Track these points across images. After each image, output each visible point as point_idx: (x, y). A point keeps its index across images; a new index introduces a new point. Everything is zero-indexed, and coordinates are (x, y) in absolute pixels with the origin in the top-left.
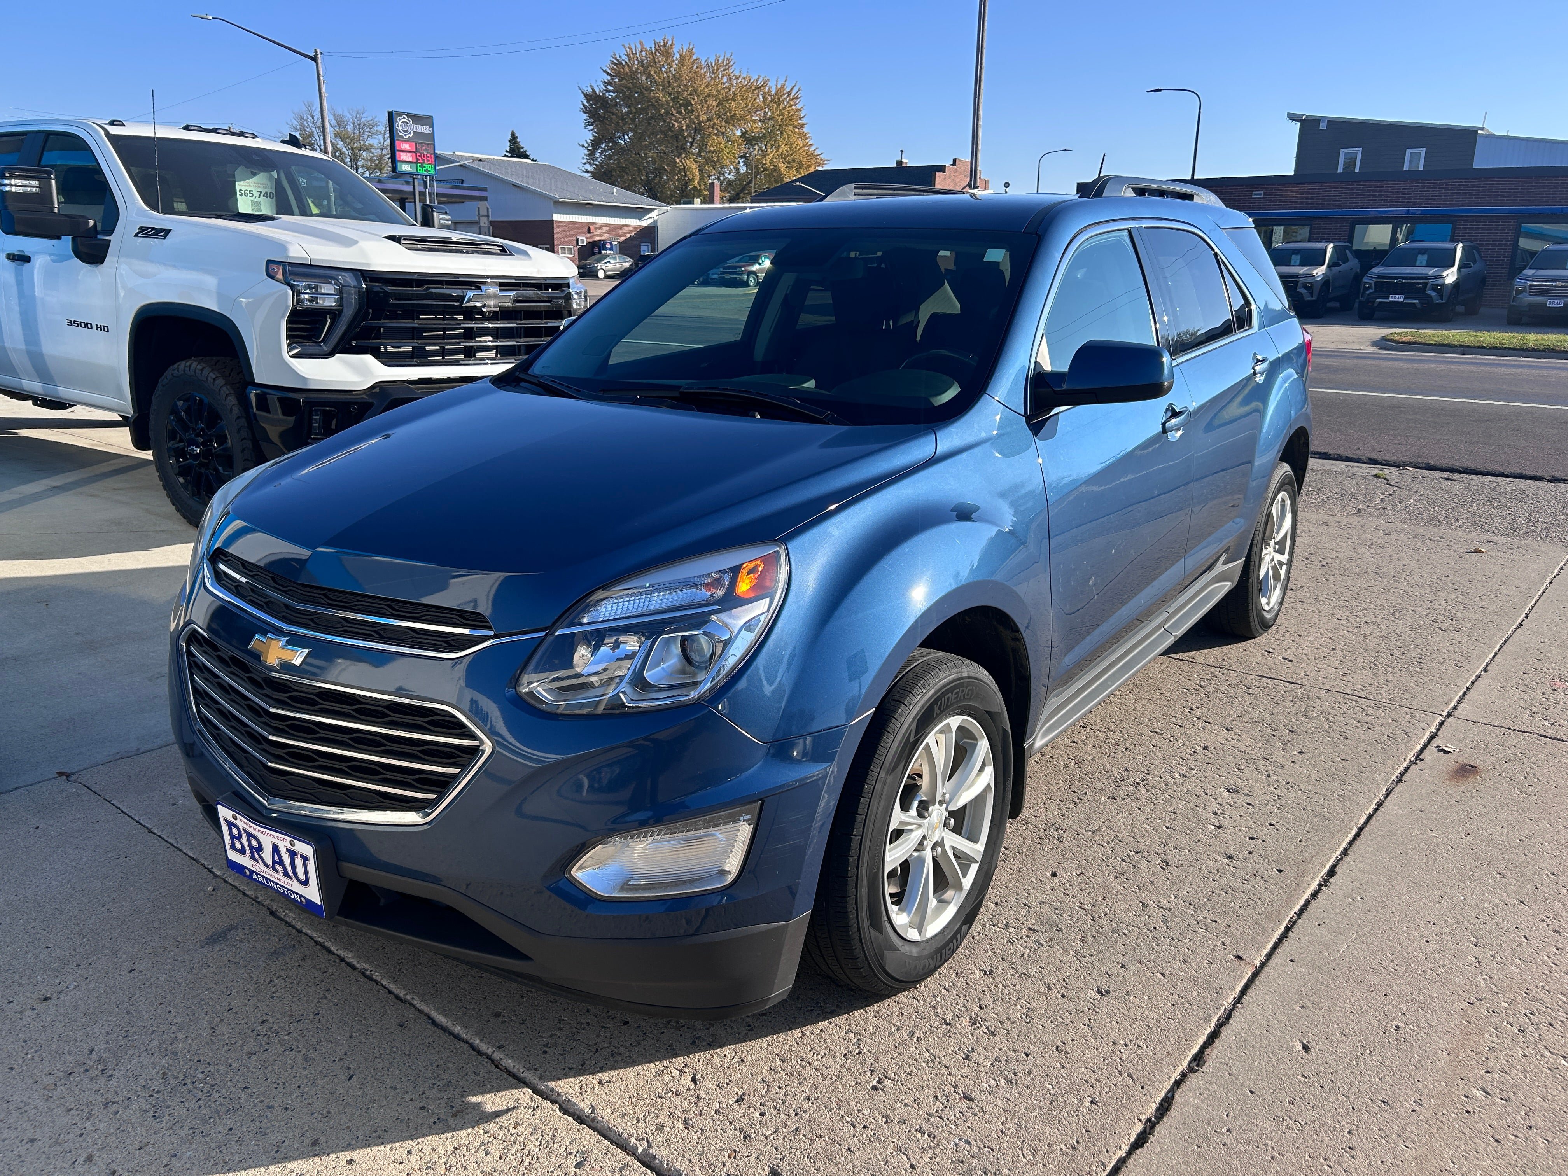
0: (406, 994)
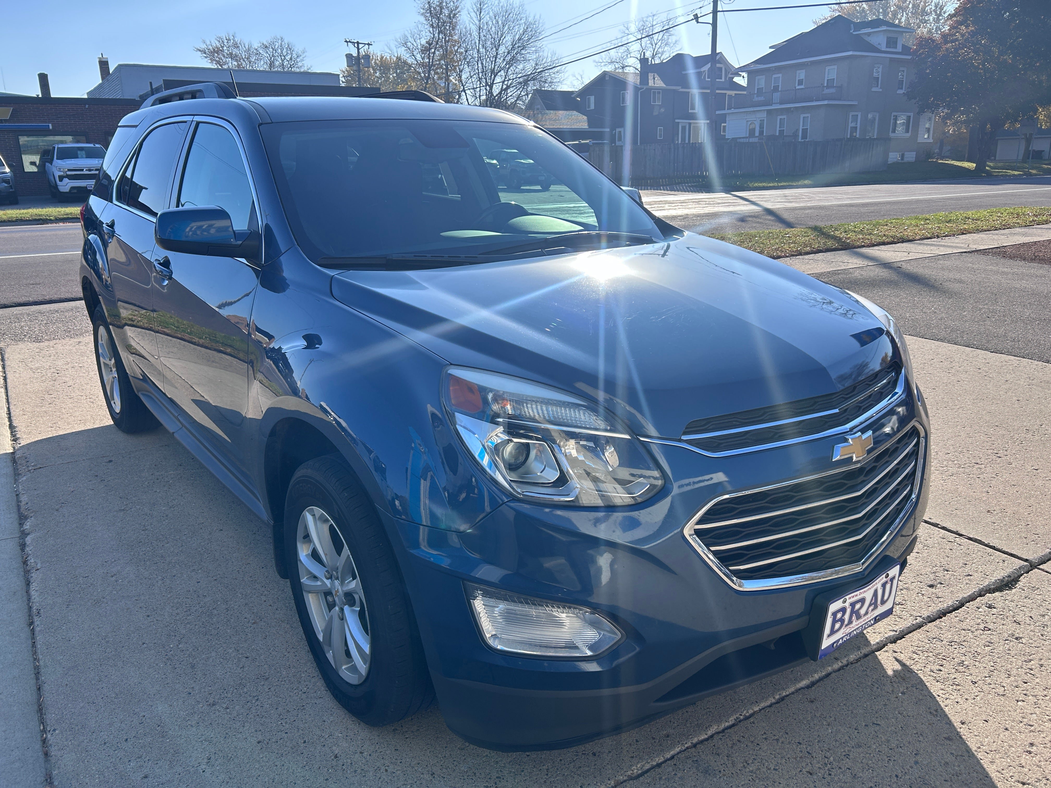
0: (774, 698)
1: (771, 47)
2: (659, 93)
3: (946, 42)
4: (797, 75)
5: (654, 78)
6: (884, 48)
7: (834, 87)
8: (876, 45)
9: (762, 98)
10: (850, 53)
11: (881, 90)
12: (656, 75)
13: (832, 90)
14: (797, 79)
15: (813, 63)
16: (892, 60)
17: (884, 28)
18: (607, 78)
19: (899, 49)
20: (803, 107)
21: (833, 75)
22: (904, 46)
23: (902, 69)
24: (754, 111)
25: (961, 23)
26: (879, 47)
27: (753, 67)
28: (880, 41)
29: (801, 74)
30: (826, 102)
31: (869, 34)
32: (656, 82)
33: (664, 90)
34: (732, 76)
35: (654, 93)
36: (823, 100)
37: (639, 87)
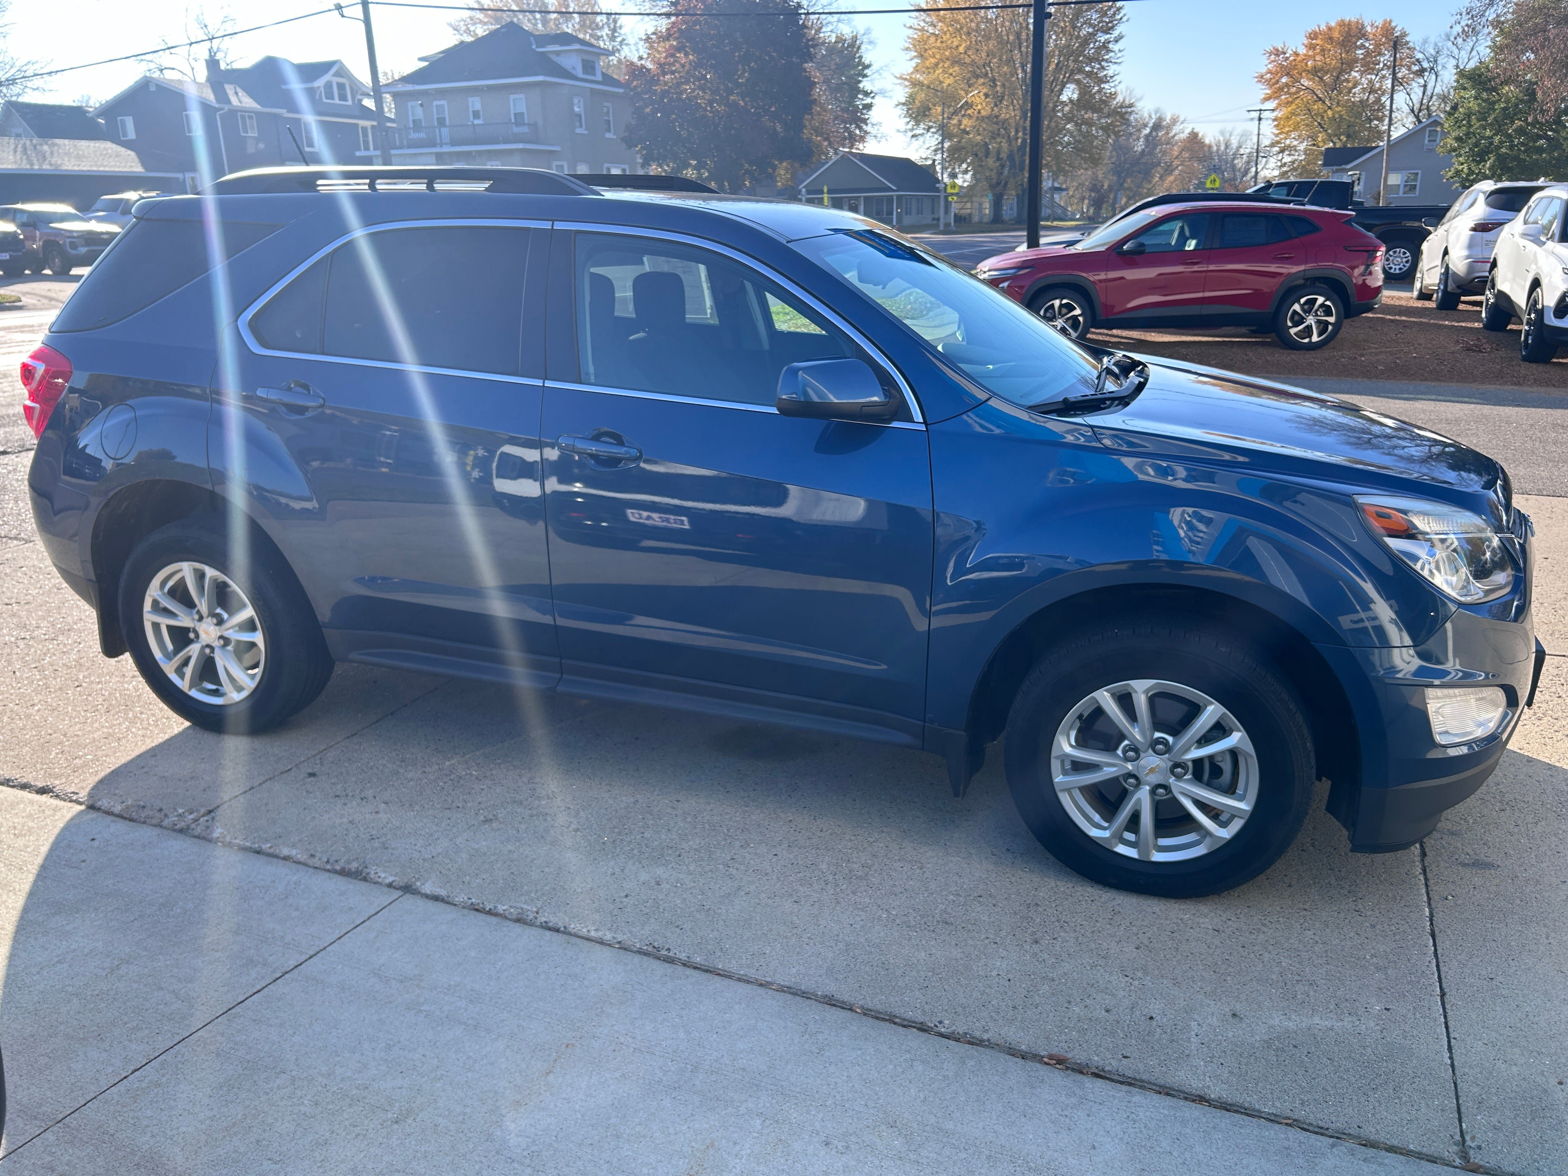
1: (421, 59)
2: (251, 117)
3: (664, 74)
4: (470, 104)
5: (236, 93)
6: (580, 74)
7: (525, 124)
8: (568, 68)
9: (422, 135)
10: (540, 78)
11: (586, 132)
12: (239, 90)
13: (525, 129)
14: (471, 110)
15: (491, 88)
16: (592, 91)
17: (577, 46)
18: (153, 88)
19: (599, 78)
20: (489, 151)
21: (522, 108)
22: (603, 74)
23: (606, 104)
24: (415, 154)
25: (679, 49)
26: (573, 72)
27: (401, 88)
28: (572, 62)
29: (475, 103)
30: (521, 146)
31: (558, 53)
32: (241, 100)
33: (258, 114)
34: (360, 97)
35: (243, 117)
36: (515, 142)
37: (217, 106)
